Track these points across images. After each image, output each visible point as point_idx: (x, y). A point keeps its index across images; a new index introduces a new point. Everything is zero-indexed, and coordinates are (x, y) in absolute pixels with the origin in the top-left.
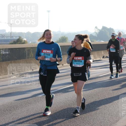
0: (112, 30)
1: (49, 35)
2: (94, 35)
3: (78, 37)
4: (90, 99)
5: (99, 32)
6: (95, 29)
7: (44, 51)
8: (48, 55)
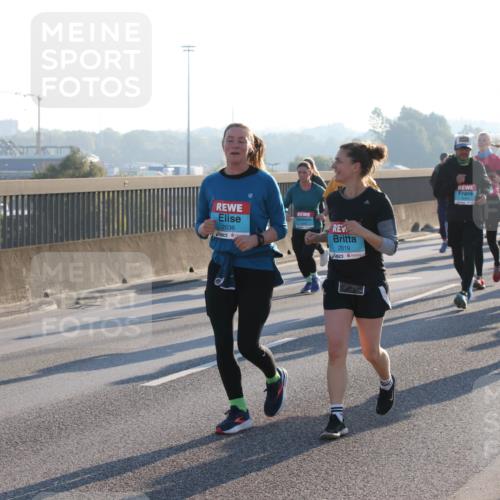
0: (441, 120)
1: (236, 142)
3: (349, 151)
5: (388, 128)
6: (373, 118)
7: (219, 206)
8: (233, 220)
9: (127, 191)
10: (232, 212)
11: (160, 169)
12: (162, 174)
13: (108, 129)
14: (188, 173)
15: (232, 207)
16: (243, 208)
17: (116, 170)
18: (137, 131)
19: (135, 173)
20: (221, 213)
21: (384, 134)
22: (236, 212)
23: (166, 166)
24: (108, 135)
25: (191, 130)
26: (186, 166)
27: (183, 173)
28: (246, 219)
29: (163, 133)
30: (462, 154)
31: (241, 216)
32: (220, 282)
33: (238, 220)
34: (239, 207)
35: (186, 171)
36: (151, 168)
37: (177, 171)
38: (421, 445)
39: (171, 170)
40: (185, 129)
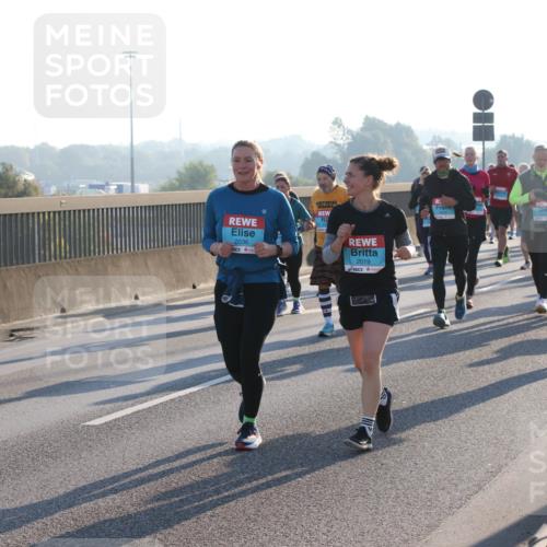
0: (407, 131)
2: (330, 154)
3: (360, 165)
5: (350, 140)
6: (334, 130)
7: (232, 221)
8: (247, 234)
9: (65, 212)
10: (246, 227)
11: (102, 187)
12: (103, 193)
13: (43, 144)
14: (133, 191)
15: (246, 222)
16: (258, 223)
17: (53, 189)
18: (75, 146)
19: (74, 192)
20: (234, 227)
21: (346, 146)
22: (250, 227)
23: (107, 184)
24: (43, 150)
25: (135, 143)
26: (130, 184)
27: (127, 192)
28: (260, 233)
29: (103, 148)
30: (441, 166)
32: (228, 299)
33: (252, 234)
34: (253, 222)
35: (130, 190)
36: (91, 187)
37: (120, 189)
38: (389, 486)
39: (113, 188)
40: (127, 144)
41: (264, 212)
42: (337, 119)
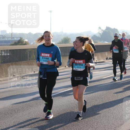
0: (117, 30)
2: (98, 35)
3: (79, 39)
4: (93, 101)
5: (103, 32)
6: (99, 30)
7: (42, 55)
8: (46, 59)
10: (46, 56)
13: (30, 33)
15: (46, 55)
16: (50, 55)
17: (32, 43)
20: (43, 56)
22: (48, 56)
28: (50, 58)
31: (49, 58)
32: (41, 76)
33: (48, 59)
34: (49, 55)
41: (52, 52)
42: (99, 27)
